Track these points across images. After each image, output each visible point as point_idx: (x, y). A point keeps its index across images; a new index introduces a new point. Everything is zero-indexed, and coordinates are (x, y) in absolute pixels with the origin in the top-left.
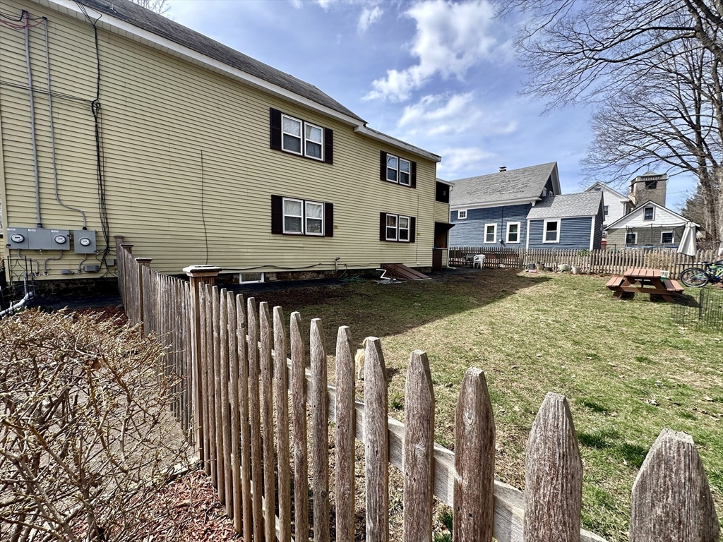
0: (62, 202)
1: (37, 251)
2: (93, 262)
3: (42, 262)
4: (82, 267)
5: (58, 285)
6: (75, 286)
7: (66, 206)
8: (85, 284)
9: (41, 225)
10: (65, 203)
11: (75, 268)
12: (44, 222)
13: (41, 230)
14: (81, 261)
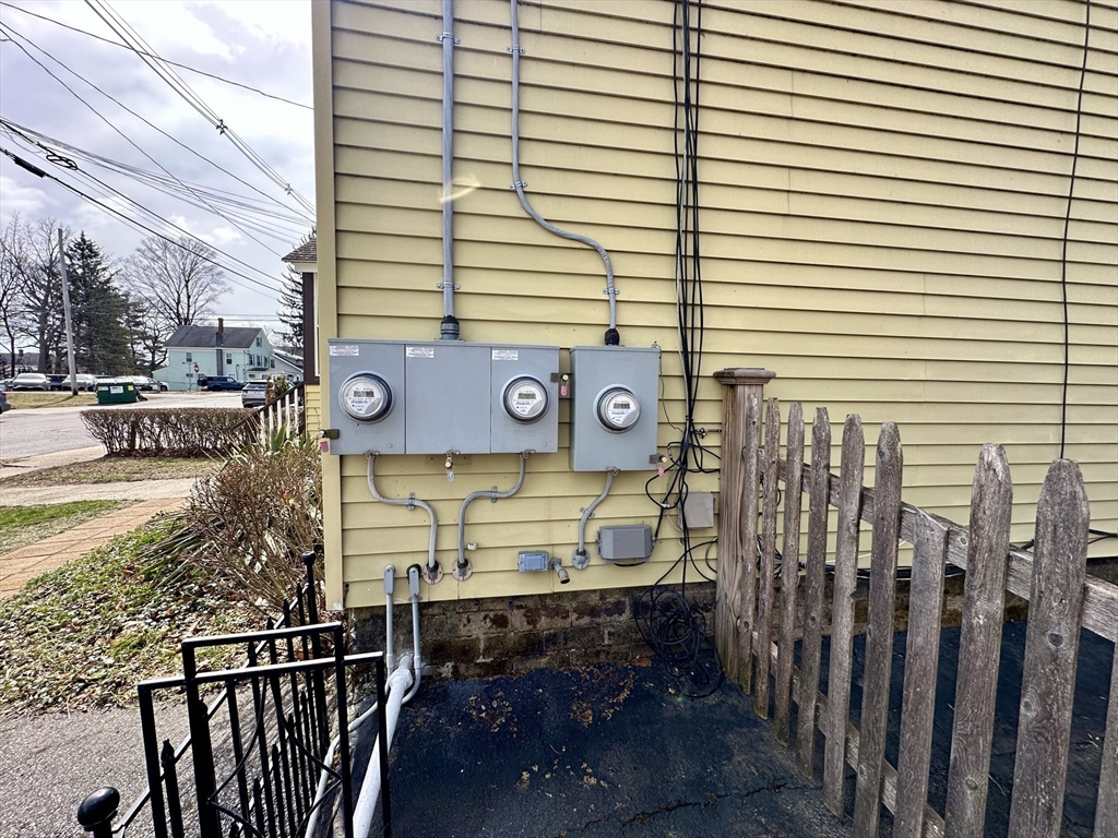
0: (536, 202)
1: (435, 459)
2: (632, 508)
3: (450, 514)
4: (591, 537)
5: (500, 621)
6: (559, 623)
7: (546, 225)
8: (594, 612)
9: (453, 325)
10: (545, 209)
11: (565, 538)
12: (468, 309)
13: (452, 350)
14: (587, 504)
